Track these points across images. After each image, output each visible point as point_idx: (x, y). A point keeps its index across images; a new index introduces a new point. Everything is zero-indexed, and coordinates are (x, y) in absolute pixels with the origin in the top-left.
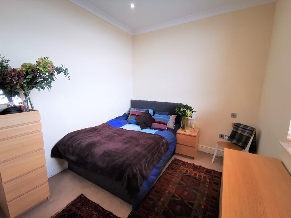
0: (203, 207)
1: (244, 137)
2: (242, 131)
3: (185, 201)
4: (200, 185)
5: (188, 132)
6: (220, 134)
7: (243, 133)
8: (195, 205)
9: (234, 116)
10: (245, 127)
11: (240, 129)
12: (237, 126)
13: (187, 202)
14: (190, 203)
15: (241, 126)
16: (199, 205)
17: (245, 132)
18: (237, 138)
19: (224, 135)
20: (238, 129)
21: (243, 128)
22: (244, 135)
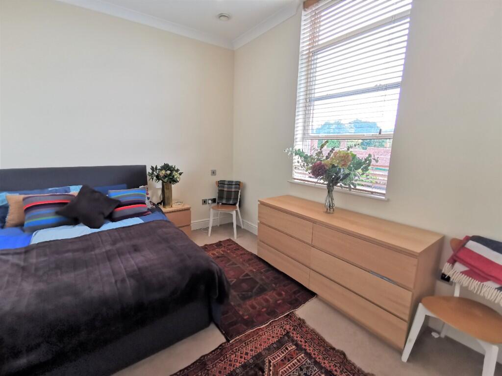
0: (255, 270)
1: (233, 193)
2: (228, 188)
3: (241, 278)
4: (229, 259)
5: (175, 207)
6: (203, 200)
7: (230, 190)
8: (249, 273)
9: (214, 173)
10: (230, 183)
11: (226, 186)
12: (221, 183)
13: (243, 277)
14: (245, 276)
15: (226, 183)
16: (251, 271)
17: (231, 188)
18: (225, 197)
19: (206, 200)
20: (223, 187)
21: (228, 184)
22: (232, 191)
